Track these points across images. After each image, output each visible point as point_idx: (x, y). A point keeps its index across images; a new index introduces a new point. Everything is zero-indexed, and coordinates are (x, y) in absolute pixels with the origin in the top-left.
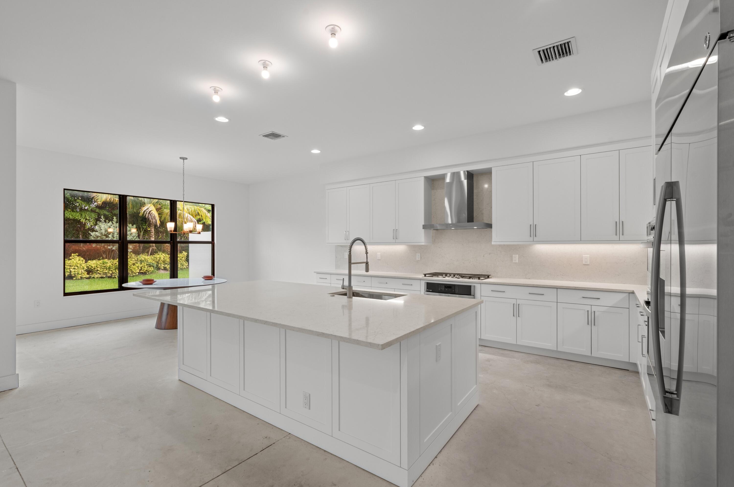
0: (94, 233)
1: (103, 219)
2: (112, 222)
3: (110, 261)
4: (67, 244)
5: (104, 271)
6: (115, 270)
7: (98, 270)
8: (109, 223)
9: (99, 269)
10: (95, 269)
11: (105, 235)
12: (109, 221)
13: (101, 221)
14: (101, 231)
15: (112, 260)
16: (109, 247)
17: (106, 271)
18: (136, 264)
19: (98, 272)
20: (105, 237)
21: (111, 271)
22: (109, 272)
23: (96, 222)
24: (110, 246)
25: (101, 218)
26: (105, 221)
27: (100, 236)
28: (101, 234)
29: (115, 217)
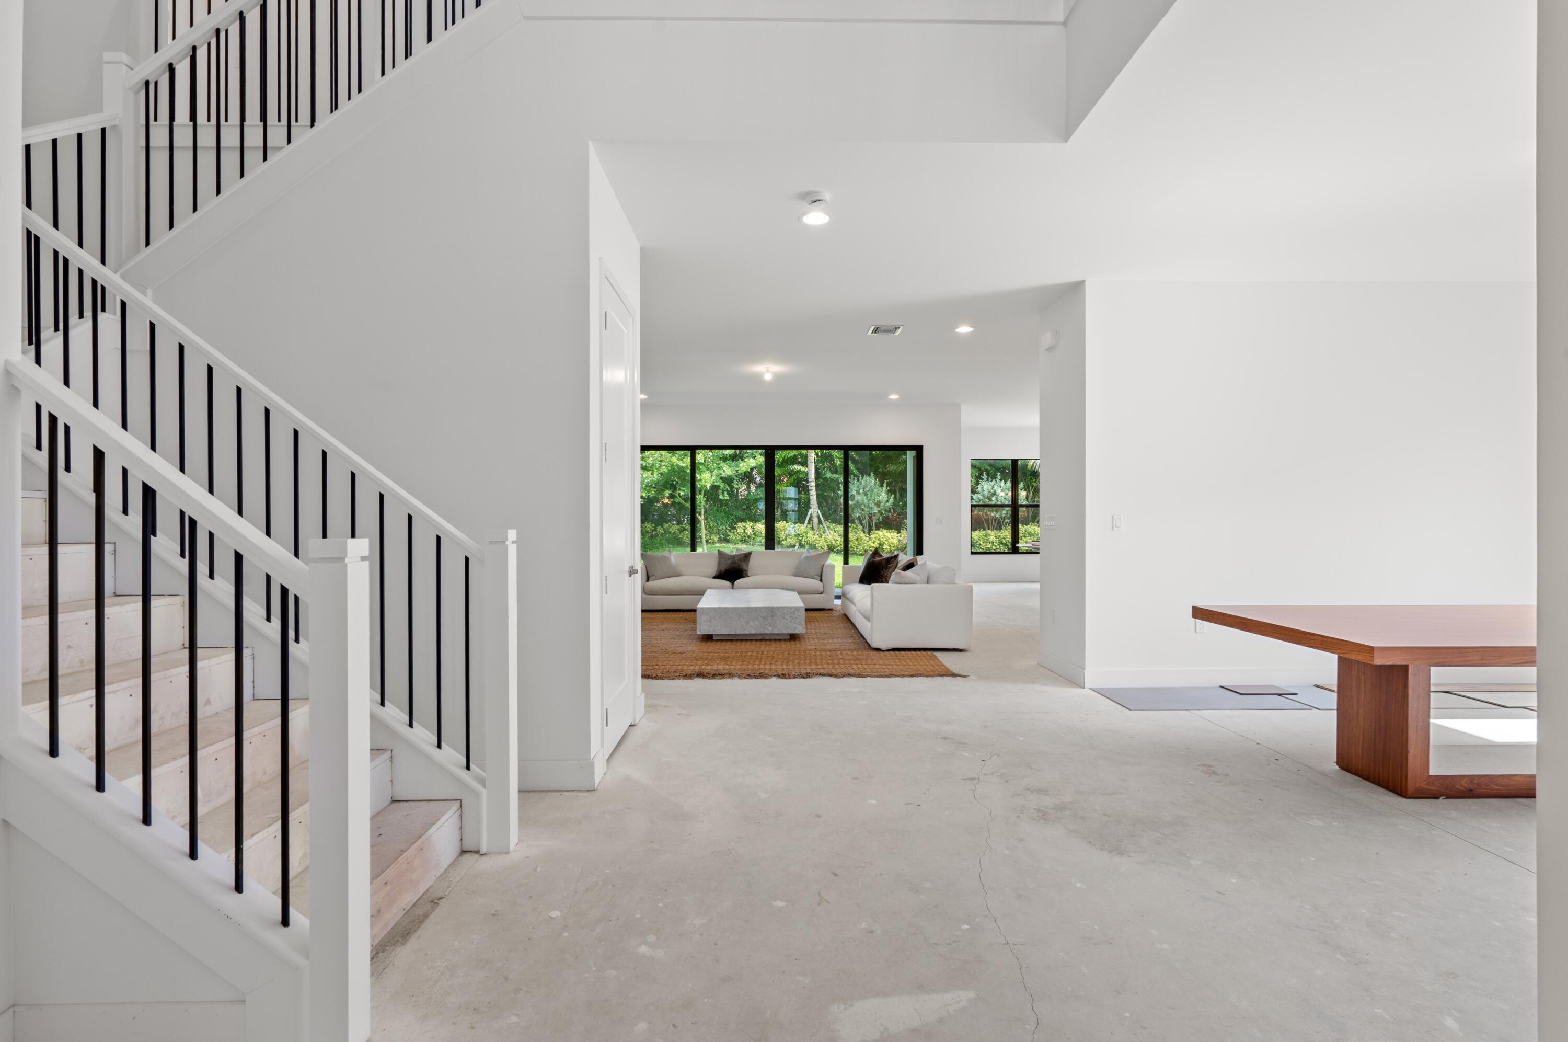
0: (976, 494)
1: (985, 477)
2: (996, 481)
3: (993, 533)
4: (973, 508)
5: (987, 546)
6: (999, 545)
7: (980, 545)
8: (992, 481)
9: (981, 543)
10: (977, 542)
11: (988, 498)
12: (992, 479)
13: (983, 479)
14: (984, 492)
15: (995, 531)
16: (993, 514)
17: (989, 547)
18: (1023, 538)
19: (981, 546)
20: (988, 500)
21: (995, 546)
22: (992, 548)
23: (978, 481)
24: (993, 511)
25: (983, 475)
26: (988, 480)
27: (982, 500)
28: (984, 496)
29: (998, 473)
